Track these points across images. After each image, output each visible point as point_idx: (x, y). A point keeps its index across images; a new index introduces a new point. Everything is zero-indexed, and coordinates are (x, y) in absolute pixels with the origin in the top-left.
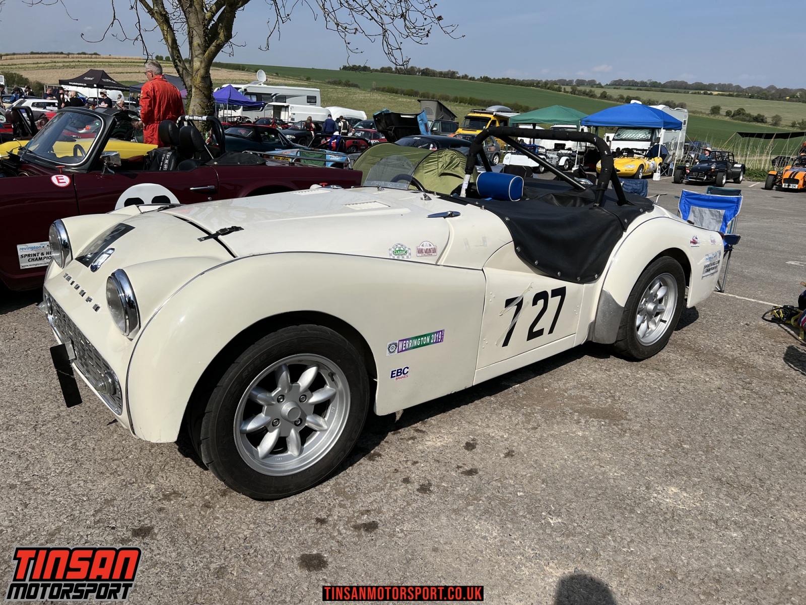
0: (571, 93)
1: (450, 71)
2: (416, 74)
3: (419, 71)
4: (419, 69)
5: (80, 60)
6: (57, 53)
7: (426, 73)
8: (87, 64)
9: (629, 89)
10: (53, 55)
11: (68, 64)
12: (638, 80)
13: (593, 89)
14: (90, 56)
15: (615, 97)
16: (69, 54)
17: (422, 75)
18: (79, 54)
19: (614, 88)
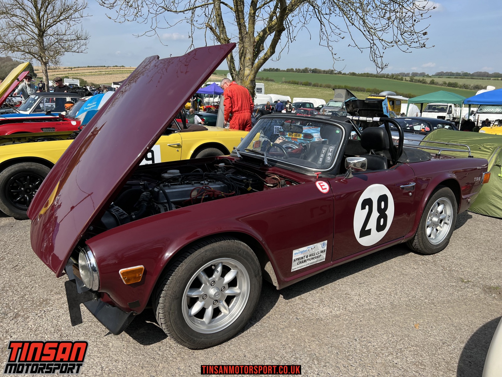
0: (410, 81)
1: (330, 69)
2: (308, 72)
3: (310, 70)
4: (311, 69)
5: (114, 70)
6: (102, 67)
7: (315, 71)
8: (118, 72)
9: (449, 78)
10: (100, 68)
11: (108, 72)
12: (454, 72)
13: (425, 78)
14: (120, 68)
15: (440, 83)
16: (108, 67)
17: (312, 73)
18: (114, 67)
19: (439, 77)
